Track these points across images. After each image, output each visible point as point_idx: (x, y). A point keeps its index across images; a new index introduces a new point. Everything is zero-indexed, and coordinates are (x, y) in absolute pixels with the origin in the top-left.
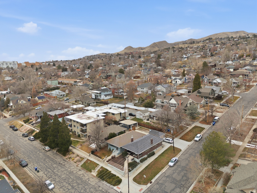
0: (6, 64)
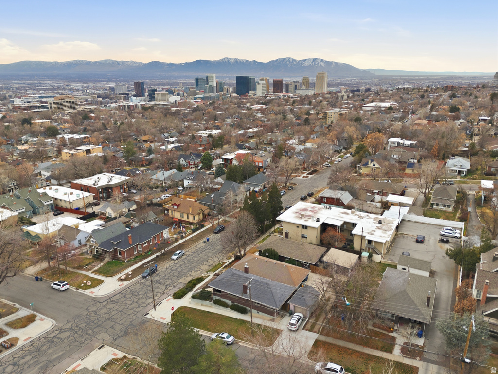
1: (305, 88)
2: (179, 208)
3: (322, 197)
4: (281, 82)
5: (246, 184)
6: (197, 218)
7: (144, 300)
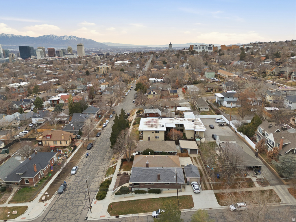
0: (203, 47)
1: (70, 54)
2: (51, 138)
3: (147, 114)
4: (54, 49)
5: (88, 114)
6: (68, 142)
7: (76, 209)
